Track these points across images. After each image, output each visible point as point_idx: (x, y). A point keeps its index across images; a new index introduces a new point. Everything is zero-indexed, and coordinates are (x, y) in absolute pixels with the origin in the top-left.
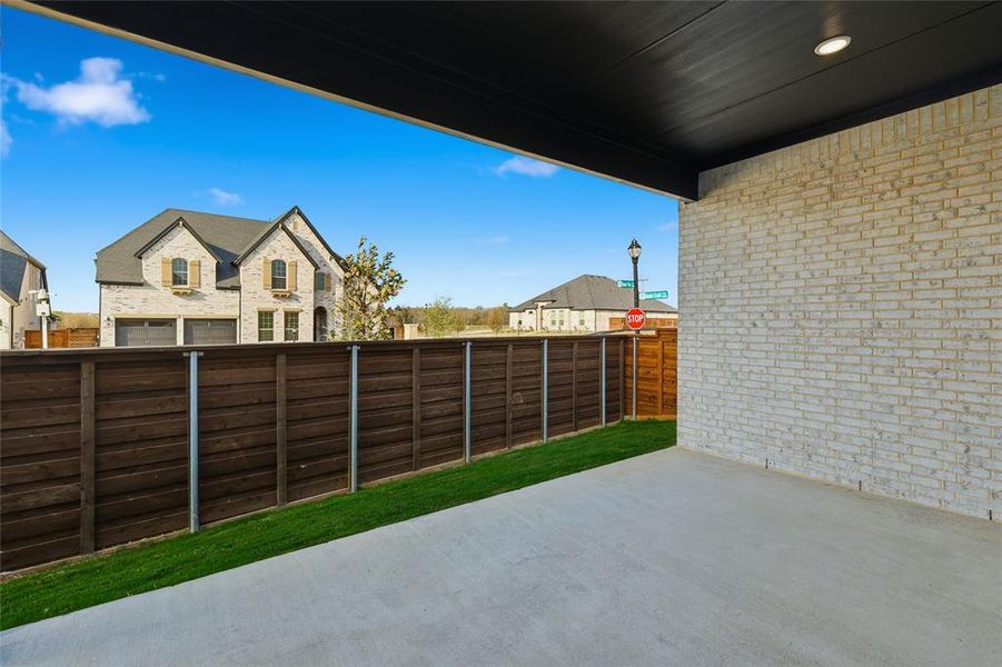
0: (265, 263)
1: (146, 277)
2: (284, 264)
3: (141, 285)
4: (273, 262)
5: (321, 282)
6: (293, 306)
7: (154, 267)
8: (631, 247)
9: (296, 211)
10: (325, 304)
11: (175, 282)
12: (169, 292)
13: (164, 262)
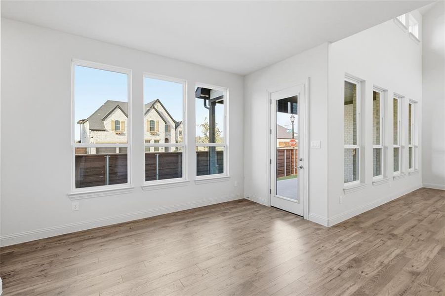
0: (147, 121)
1: (106, 128)
2: (154, 122)
3: (105, 130)
4: (150, 121)
5: (167, 128)
6: (157, 138)
7: (108, 124)
8: (291, 117)
9: (158, 101)
10: (168, 137)
11: (116, 130)
12: (114, 133)
13: (112, 122)
